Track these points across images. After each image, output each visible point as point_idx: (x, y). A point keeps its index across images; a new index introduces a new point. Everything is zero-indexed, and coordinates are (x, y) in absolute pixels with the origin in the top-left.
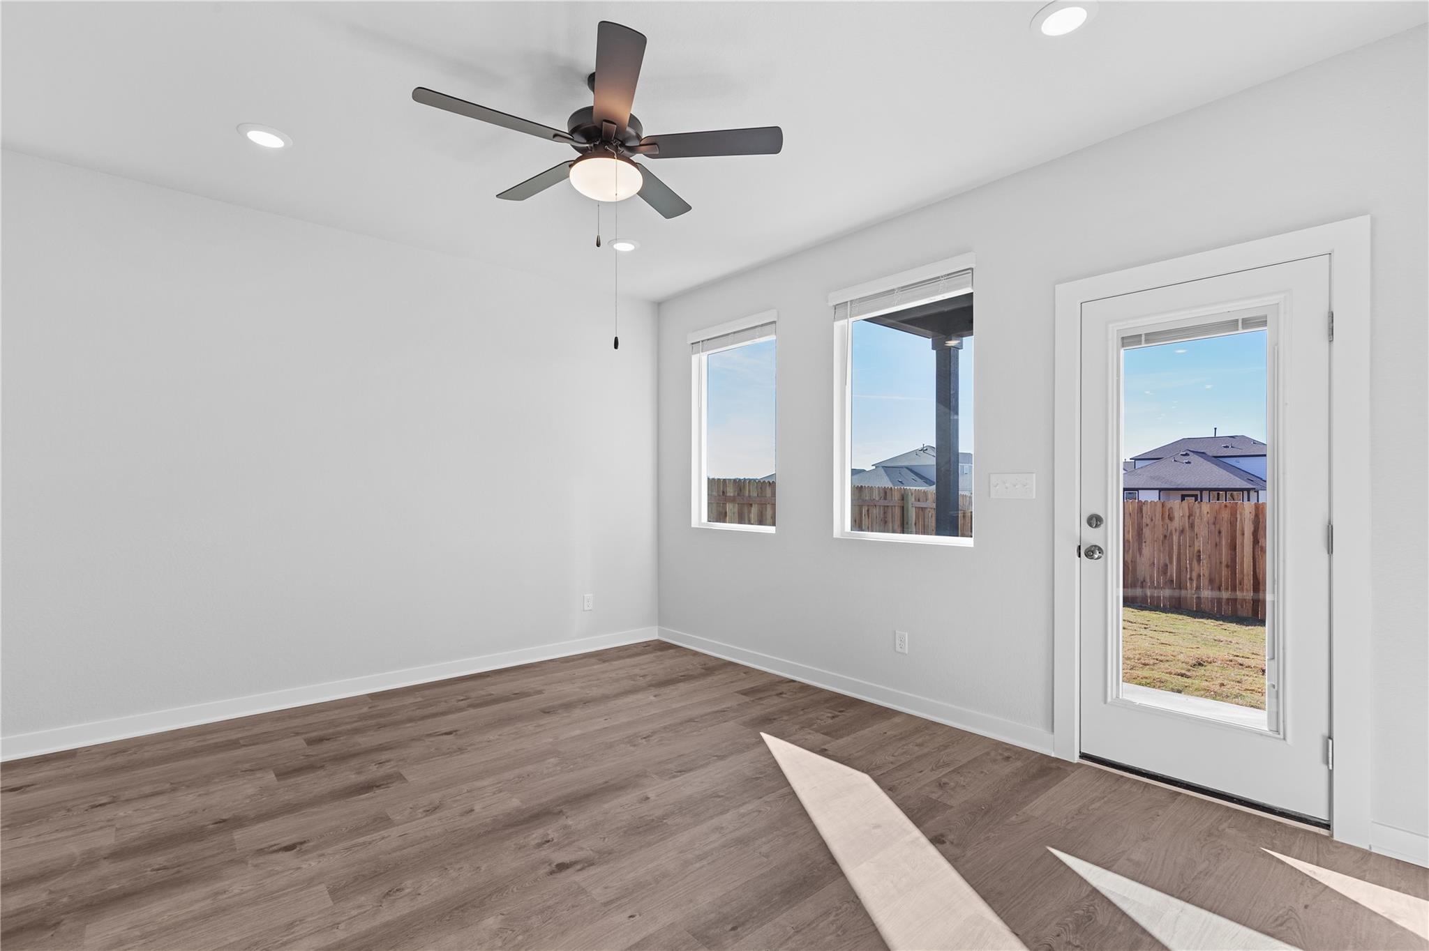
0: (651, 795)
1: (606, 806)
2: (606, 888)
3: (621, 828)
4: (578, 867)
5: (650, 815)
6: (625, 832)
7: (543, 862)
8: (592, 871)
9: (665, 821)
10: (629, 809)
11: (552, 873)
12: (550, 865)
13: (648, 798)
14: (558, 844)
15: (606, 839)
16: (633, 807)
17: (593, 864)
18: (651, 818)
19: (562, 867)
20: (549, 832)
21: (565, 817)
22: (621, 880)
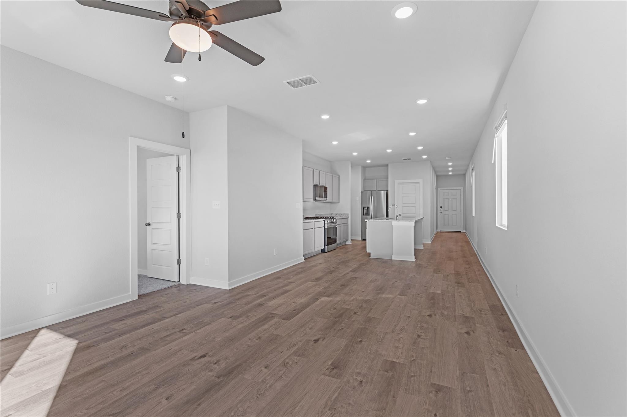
0: (165, 402)
1: (193, 387)
2: (182, 354)
3: (181, 377)
4: (196, 358)
5: (165, 388)
6: (178, 375)
7: (212, 356)
8: (190, 357)
9: (156, 386)
10: (179, 388)
11: (207, 354)
12: (209, 356)
13: (167, 399)
14: (211, 363)
15: (187, 370)
16: (176, 390)
17: (191, 360)
18: (165, 386)
19: (204, 356)
20: (218, 367)
21: (215, 375)
22: (177, 357)
